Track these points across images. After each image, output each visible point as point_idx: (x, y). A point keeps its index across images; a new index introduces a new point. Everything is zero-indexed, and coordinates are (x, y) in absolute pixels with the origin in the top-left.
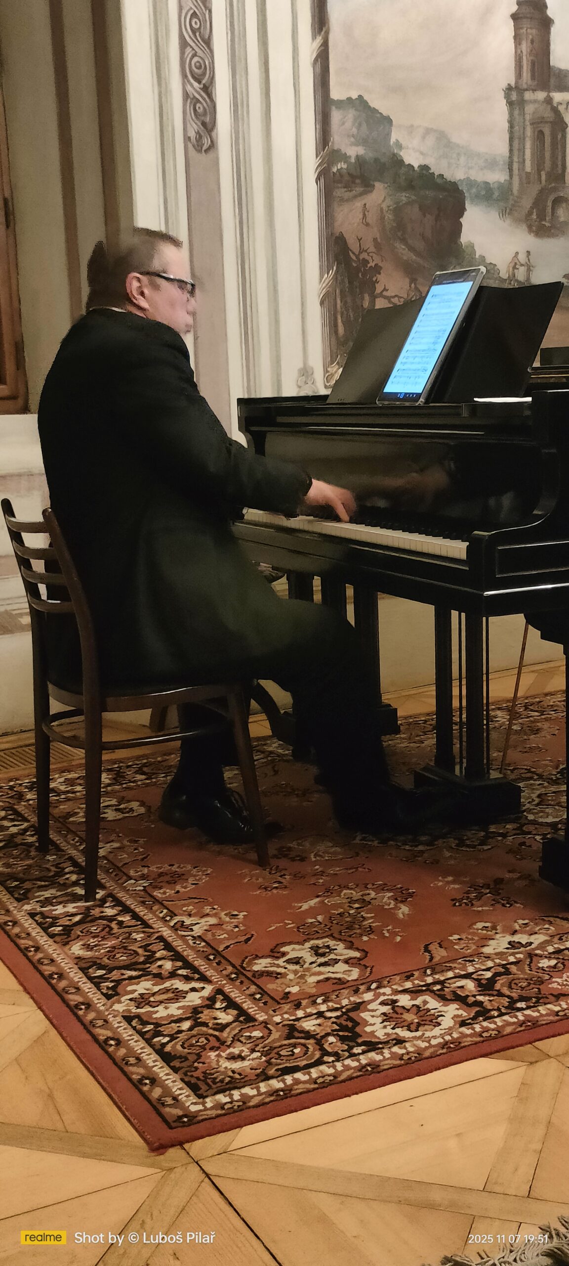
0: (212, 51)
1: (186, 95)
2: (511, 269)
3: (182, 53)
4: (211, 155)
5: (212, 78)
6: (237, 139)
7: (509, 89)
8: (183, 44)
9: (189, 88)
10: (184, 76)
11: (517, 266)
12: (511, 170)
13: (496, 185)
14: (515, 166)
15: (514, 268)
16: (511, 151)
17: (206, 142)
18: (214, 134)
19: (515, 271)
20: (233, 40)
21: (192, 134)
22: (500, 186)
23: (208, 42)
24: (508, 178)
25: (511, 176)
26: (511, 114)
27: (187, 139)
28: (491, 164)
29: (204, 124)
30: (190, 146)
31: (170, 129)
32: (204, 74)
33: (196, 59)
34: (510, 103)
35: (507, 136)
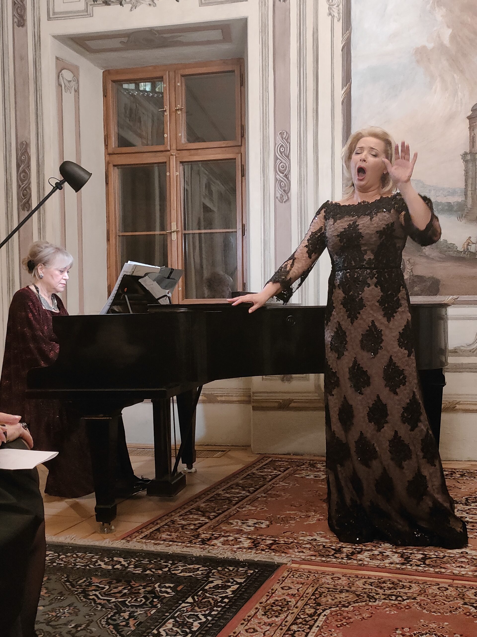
0: (290, 160)
1: (276, 179)
2: (465, 246)
3: (275, 162)
4: (287, 203)
5: (289, 171)
6: (301, 195)
7: (465, 154)
8: (276, 158)
9: (278, 176)
10: (276, 172)
11: (470, 244)
12: (466, 195)
13: (456, 203)
14: (469, 193)
15: (468, 245)
16: (466, 185)
17: (285, 198)
18: (289, 194)
19: (469, 247)
20: (300, 154)
21: (278, 195)
22: (458, 204)
23: (288, 157)
24: (464, 199)
25: (466, 198)
26: (466, 167)
27: (276, 198)
28: (453, 193)
29: (284, 191)
30: (277, 200)
31: (268, 194)
32: (285, 170)
33: (282, 164)
34: (466, 161)
35: (464, 178)
